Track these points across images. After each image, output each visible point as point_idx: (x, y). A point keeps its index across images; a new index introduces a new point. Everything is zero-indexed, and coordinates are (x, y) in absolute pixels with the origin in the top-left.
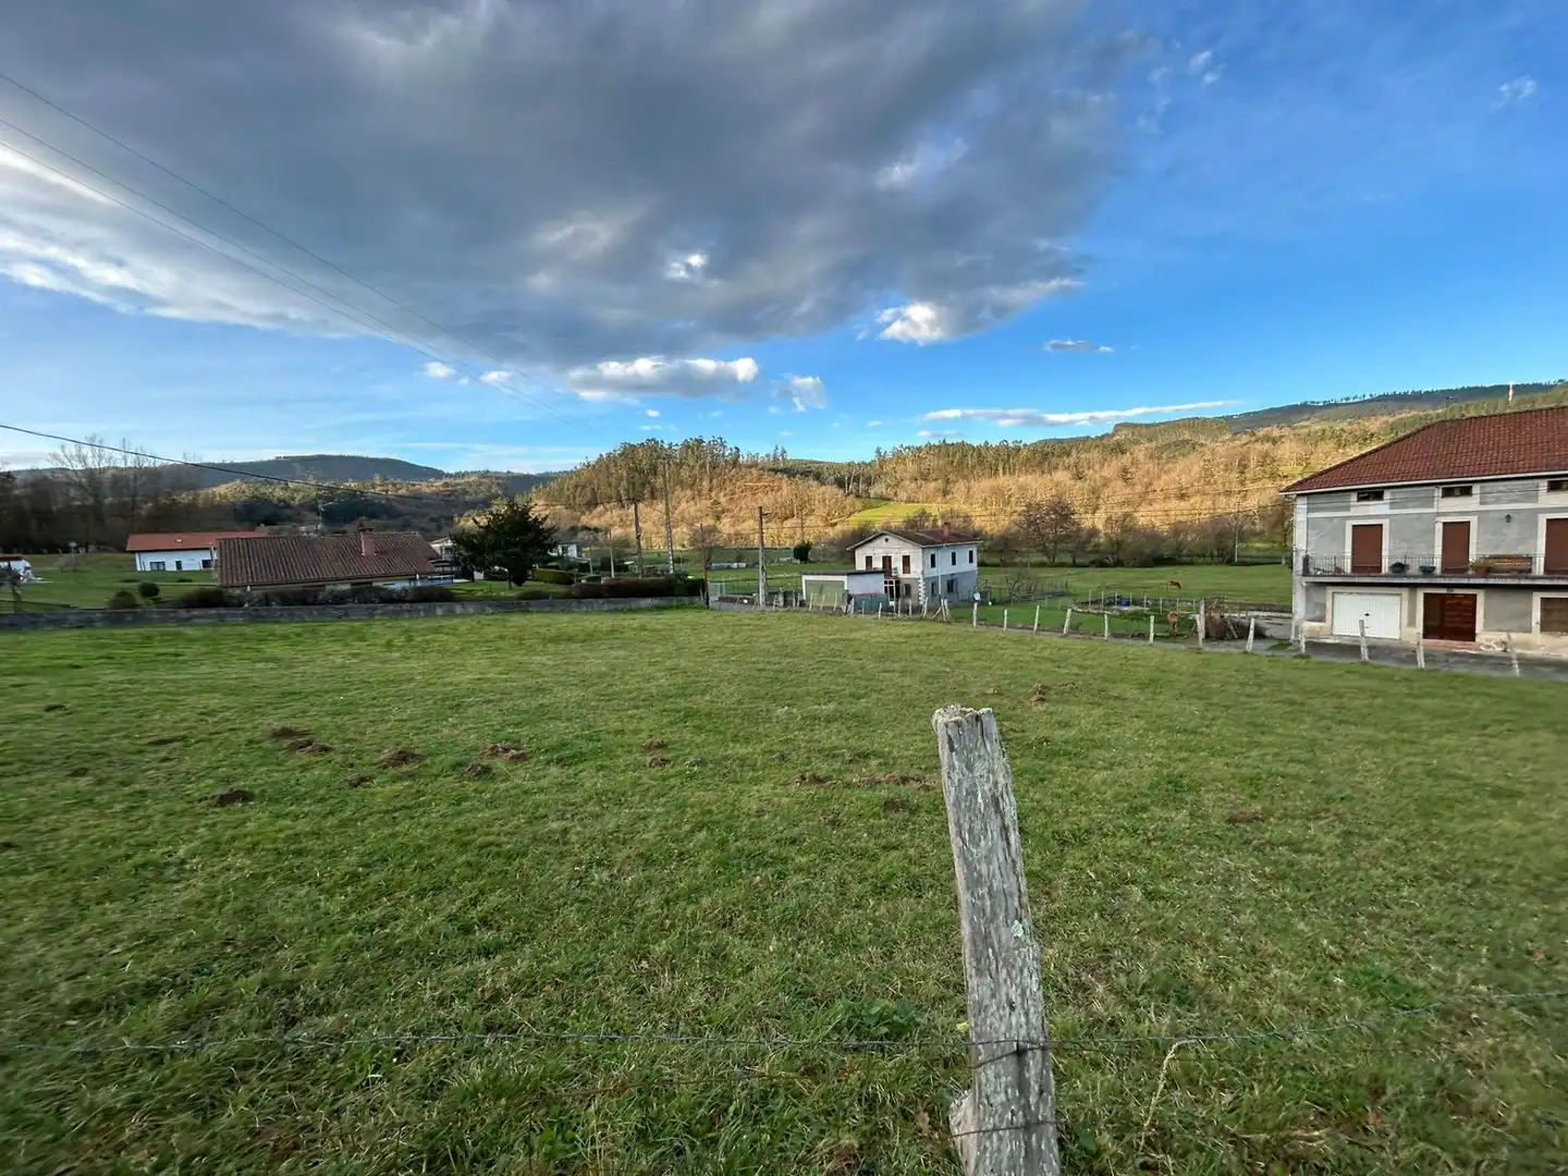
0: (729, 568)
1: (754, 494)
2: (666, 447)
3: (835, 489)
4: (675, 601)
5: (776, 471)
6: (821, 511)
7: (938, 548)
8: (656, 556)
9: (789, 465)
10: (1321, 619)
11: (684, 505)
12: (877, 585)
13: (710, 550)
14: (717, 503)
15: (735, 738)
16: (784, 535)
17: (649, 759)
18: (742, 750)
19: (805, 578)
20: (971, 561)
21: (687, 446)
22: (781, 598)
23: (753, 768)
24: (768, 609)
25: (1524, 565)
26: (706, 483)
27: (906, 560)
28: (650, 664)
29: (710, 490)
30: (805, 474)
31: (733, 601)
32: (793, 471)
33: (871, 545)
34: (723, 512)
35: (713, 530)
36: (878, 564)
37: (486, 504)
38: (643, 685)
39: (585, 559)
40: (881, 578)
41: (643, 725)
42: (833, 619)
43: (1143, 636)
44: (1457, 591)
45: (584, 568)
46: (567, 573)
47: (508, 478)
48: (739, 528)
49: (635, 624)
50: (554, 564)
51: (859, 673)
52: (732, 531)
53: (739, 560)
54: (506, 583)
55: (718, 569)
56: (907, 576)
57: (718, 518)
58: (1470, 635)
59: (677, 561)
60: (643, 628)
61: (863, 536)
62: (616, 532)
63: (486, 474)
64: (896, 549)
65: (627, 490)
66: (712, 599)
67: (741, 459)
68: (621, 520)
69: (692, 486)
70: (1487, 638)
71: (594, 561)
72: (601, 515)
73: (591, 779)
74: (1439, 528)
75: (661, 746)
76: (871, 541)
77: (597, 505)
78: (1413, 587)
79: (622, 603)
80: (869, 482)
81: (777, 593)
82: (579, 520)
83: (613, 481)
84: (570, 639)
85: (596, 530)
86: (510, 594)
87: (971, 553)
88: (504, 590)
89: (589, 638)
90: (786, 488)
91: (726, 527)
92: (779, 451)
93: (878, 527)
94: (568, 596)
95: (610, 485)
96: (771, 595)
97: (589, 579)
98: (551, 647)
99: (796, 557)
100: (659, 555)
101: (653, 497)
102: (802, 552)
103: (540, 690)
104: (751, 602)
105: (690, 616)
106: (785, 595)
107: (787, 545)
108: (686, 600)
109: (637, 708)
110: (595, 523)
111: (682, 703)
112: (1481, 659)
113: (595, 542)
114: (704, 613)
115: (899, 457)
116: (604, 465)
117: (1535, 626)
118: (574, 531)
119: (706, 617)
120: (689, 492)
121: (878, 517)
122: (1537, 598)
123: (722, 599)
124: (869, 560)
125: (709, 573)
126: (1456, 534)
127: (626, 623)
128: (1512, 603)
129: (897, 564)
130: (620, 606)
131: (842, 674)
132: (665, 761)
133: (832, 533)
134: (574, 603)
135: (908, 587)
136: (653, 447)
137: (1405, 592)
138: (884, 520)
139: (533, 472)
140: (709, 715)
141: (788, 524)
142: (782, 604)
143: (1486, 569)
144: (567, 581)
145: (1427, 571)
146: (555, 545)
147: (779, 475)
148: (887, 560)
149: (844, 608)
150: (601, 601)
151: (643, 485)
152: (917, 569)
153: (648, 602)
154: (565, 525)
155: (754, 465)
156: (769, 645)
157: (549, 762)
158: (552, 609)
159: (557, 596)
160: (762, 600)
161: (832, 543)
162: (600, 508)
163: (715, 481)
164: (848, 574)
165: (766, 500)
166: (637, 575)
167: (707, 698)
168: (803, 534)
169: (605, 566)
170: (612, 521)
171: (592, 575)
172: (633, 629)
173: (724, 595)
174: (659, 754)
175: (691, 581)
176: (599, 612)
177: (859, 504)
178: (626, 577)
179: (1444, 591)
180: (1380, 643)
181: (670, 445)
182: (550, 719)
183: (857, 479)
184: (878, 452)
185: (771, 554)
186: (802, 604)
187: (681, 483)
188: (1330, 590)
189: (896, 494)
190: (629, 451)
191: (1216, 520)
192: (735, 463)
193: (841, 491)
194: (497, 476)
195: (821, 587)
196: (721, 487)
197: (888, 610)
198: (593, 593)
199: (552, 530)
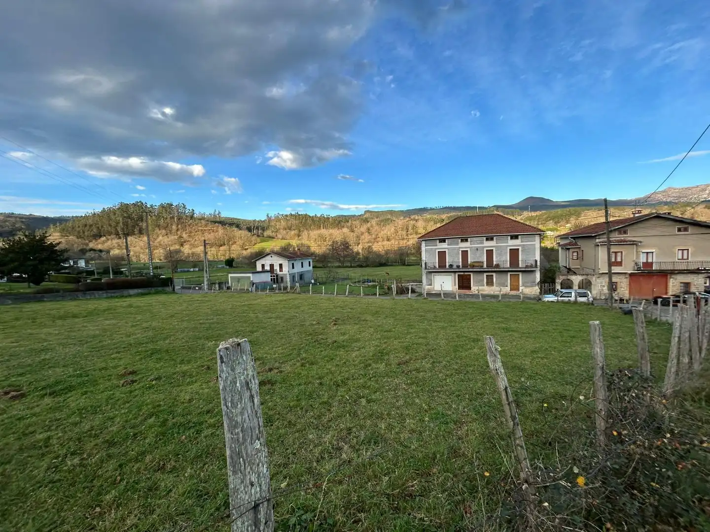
0: (188, 271)
1: (203, 233)
2: (149, 206)
3: (247, 232)
4: (153, 290)
5: (215, 222)
6: (240, 242)
7: (295, 260)
8: (142, 265)
9: (222, 220)
10: (431, 285)
11: (161, 238)
12: (267, 278)
13: (176, 262)
14: (181, 237)
15: (182, 362)
16: (218, 254)
17: (122, 382)
18: (185, 368)
19: (230, 275)
20: (310, 266)
21: (162, 206)
22: (217, 286)
23: (191, 376)
24: (209, 291)
25: (481, 264)
26: (174, 227)
27: (281, 266)
28: (133, 326)
29: (178, 230)
30: (231, 224)
31: (190, 288)
32: (223, 223)
33: (264, 259)
34: (185, 242)
35: (178, 252)
36: (267, 268)
37: (12, 233)
38: (124, 339)
39: (91, 268)
40: (269, 274)
41: (121, 363)
42: (245, 295)
43: (375, 294)
44: (466, 273)
45: (91, 273)
46: (77, 277)
47: (29, 218)
48: (194, 250)
49: (125, 304)
50: (67, 271)
51: (255, 320)
52: (190, 252)
53: (194, 267)
54: (26, 284)
55: (181, 272)
56: (281, 273)
57: (182, 245)
58: (469, 288)
59: (156, 268)
60: (130, 306)
61: (261, 255)
62: (115, 252)
63: (11, 215)
64: (276, 261)
65: (123, 229)
66: (177, 288)
67: (195, 216)
68: (119, 245)
69: (165, 228)
70: (474, 289)
71: (97, 269)
72: (104, 242)
73: (75, 400)
74: (460, 252)
75: (133, 373)
76: (264, 257)
77: (101, 236)
78: (455, 272)
79: (118, 293)
80: (263, 229)
81: (215, 284)
82: (87, 245)
83: (113, 224)
84: (75, 316)
85: (101, 251)
86: (28, 291)
87: (310, 262)
88: (23, 288)
89: (90, 314)
90: (221, 231)
91: (186, 250)
92: (217, 213)
93: (268, 251)
94: (77, 290)
95: (110, 225)
96: (211, 284)
97: (92, 280)
98: (59, 322)
99: (226, 265)
100: (144, 265)
101: (141, 232)
102: (230, 263)
103: (45, 350)
104: (200, 288)
105: (162, 298)
106: (220, 284)
107: (222, 259)
108: (160, 289)
109: (119, 353)
110: (100, 247)
111: (151, 346)
112: (473, 296)
113: (100, 258)
114: (173, 295)
115: (278, 219)
116: (106, 214)
117: (485, 284)
118: (83, 252)
119: (173, 297)
120: (164, 231)
121: (268, 246)
122: (485, 274)
123: (183, 288)
124: (263, 266)
125: (175, 274)
126: (465, 254)
127: (118, 304)
128: (479, 277)
129: (277, 268)
130: (116, 295)
131: (245, 322)
132: (133, 382)
133: (245, 253)
134: (80, 294)
135: (282, 278)
136: (139, 206)
137: (453, 274)
138: (271, 247)
139: (51, 215)
140: (167, 351)
141: (222, 248)
142: (218, 289)
143: (473, 266)
144: (77, 281)
145: (458, 267)
146: (66, 260)
147: (217, 224)
148: (272, 266)
149: (250, 289)
150: (100, 292)
151: (134, 227)
152: (286, 270)
153: (135, 291)
154: (77, 248)
155: (202, 219)
156: (209, 310)
157: (43, 396)
158: (63, 298)
159: (66, 291)
160: (206, 287)
161: (245, 258)
162: (103, 239)
163: (179, 226)
164: (253, 273)
165: (210, 237)
166: (127, 276)
167: (167, 342)
168: (230, 254)
169: (106, 272)
170: (113, 246)
171: (96, 277)
172: (124, 307)
173: (184, 285)
174: (130, 378)
175: (163, 278)
176: (99, 299)
177: (259, 240)
178: (122, 278)
179: (462, 273)
180: (447, 292)
181: (152, 206)
182: (50, 367)
183: (257, 228)
184: (268, 216)
185: (212, 264)
186: (228, 288)
187: (159, 226)
188: (433, 274)
189: (276, 236)
190: (124, 208)
191: (400, 249)
192: (192, 217)
193: (250, 233)
194: (21, 217)
195: (239, 279)
196: (184, 229)
197: (272, 289)
198: (96, 288)
199: (66, 251)
